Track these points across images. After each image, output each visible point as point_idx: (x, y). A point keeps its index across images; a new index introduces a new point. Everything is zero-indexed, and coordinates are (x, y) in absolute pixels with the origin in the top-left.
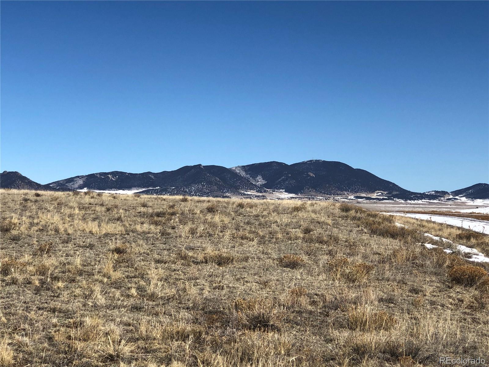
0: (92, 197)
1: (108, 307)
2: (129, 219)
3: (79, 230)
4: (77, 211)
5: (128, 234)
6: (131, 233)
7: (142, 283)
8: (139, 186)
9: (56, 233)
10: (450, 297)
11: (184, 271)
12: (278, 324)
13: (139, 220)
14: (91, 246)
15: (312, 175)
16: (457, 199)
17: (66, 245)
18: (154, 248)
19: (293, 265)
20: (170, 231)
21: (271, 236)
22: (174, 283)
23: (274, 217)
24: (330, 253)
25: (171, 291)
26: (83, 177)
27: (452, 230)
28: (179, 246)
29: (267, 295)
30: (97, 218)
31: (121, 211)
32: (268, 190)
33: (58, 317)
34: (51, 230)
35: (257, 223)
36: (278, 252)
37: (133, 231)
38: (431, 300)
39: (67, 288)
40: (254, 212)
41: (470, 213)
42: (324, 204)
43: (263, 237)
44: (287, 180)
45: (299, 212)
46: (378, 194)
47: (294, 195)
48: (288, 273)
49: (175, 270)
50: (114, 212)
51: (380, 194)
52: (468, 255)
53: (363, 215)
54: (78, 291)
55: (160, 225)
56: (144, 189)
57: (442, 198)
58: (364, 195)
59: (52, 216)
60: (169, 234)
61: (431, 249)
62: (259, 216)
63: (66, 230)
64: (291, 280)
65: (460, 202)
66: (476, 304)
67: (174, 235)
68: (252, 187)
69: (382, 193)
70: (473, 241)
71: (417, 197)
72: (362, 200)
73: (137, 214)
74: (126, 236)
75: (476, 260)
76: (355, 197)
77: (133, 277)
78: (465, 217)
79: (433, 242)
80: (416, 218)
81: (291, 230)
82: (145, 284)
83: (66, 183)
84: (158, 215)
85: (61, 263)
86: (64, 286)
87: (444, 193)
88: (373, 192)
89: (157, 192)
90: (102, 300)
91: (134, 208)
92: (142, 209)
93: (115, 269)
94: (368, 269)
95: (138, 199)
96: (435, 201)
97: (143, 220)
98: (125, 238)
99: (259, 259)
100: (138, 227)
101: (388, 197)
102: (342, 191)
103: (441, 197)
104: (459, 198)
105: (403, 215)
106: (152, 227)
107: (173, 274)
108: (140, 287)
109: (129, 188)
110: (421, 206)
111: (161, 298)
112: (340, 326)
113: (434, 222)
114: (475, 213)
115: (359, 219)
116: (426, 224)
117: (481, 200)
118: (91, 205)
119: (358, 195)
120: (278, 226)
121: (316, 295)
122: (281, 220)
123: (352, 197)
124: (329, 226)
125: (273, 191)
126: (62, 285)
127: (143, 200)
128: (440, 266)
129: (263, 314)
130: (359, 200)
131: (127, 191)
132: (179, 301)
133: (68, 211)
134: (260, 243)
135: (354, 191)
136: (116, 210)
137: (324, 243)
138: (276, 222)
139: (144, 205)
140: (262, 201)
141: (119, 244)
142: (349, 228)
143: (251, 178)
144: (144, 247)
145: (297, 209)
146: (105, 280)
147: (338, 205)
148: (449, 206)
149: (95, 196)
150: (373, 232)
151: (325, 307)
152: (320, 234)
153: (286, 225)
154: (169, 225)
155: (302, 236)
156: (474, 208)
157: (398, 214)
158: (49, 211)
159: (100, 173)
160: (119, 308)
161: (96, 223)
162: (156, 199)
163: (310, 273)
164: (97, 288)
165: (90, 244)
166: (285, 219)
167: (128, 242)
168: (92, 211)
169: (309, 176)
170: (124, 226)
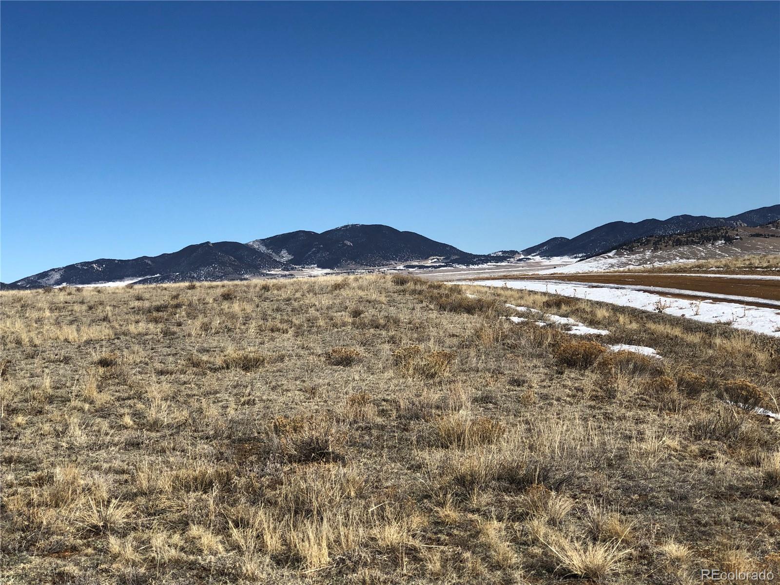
0: (70, 294)
1: (90, 448)
2: (119, 318)
3: (50, 338)
4: (47, 313)
5: (118, 338)
6: (122, 337)
7: (140, 406)
9: (18, 346)
10: (565, 386)
11: (198, 383)
13: (133, 318)
14: (67, 360)
15: (349, 243)
16: (530, 259)
17: (31, 361)
18: (154, 354)
19: (346, 361)
20: (175, 329)
21: (311, 324)
22: (185, 402)
23: (310, 299)
24: (392, 340)
25: (182, 415)
26: (59, 269)
27: (536, 296)
28: (189, 348)
29: (317, 407)
30: (75, 320)
31: (108, 308)
32: (297, 267)
33: (15, 470)
34: (10, 342)
35: (290, 309)
36: (324, 345)
37: (125, 334)
38: (541, 394)
39: (31, 423)
40: (283, 294)
41: (551, 274)
42: (371, 277)
43: (300, 327)
44: (318, 252)
45: (342, 290)
46: (433, 261)
47: (329, 270)
48: (341, 373)
49: (185, 383)
50: (98, 311)
51: (435, 260)
52: (567, 327)
54: (47, 427)
55: (161, 322)
56: (140, 279)
57: (512, 260)
58: (417, 263)
59: (13, 324)
60: (174, 333)
61: (518, 324)
62: (291, 299)
63: (31, 341)
64: (346, 382)
65: (533, 263)
66: (601, 393)
67: (181, 334)
68: (276, 264)
69: (438, 259)
71: (481, 260)
72: (414, 269)
73: (130, 310)
74: (116, 341)
75: (578, 333)
76: (404, 267)
77: (126, 399)
78: (547, 279)
80: (487, 285)
81: (335, 314)
82: (144, 406)
83: (38, 279)
84: (158, 309)
85: (22, 388)
86: (26, 421)
87: (513, 253)
88: (427, 258)
89: (156, 280)
90: (80, 437)
91: (126, 303)
92: (137, 304)
93: (100, 389)
94: (449, 358)
95: (131, 290)
96: (503, 264)
97: (138, 317)
98: (114, 344)
99: (299, 356)
100: (132, 328)
101: (445, 263)
102: (387, 260)
103: (510, 258)
104: (531, 258)
105: (469, 283)
106: (151, 326)
107: (183, 388)
108: (137, 412)
110: (487, 271)
111: (169, 426)
113: (511, 289)
114: (557, 273)
116: (502, 292)
117: (559, 258)
118: (67, 304)
119: (408, 263)
120: (318, 310)
121: (386, 400)
122: (320, 303)
123: (401, 267)
124: (383, 306)
125: (302, 268)
126: (23, 420)
127: (137, 292)
129: (317, 439)
130: (411, 270)
132: (193, 428)
133: (35, 315)
134: (297, 335)
135: (402, 259)
136: (101, 307)
137: (380, 327)
138: (315, 305)
139: (139, 298)
140: (292, 280)
141: (105, 354)
143: (273, 254)
144: (140, 354)
145: (337, 287)
146: (87, 406)
147: (389, 277)
148: (521, 268)
149: (73, 292)
150: (442, 308)
152: (373, 316)
153: (328, 308)
154: (173, 321)
155: (350, 320)
156: (551, 268)
157: (464, 283)
158: (8, 317)
159: (81, 263)
160: (107, 447)
161: (74, 327)
162: (154, 289)
163: (370, 370)
164: (74, 420)
165: (65, 358)
166: (325, 301)
167: (119, 349)
168: (68, 311)
169: (346, 245)
170: (113, 327)
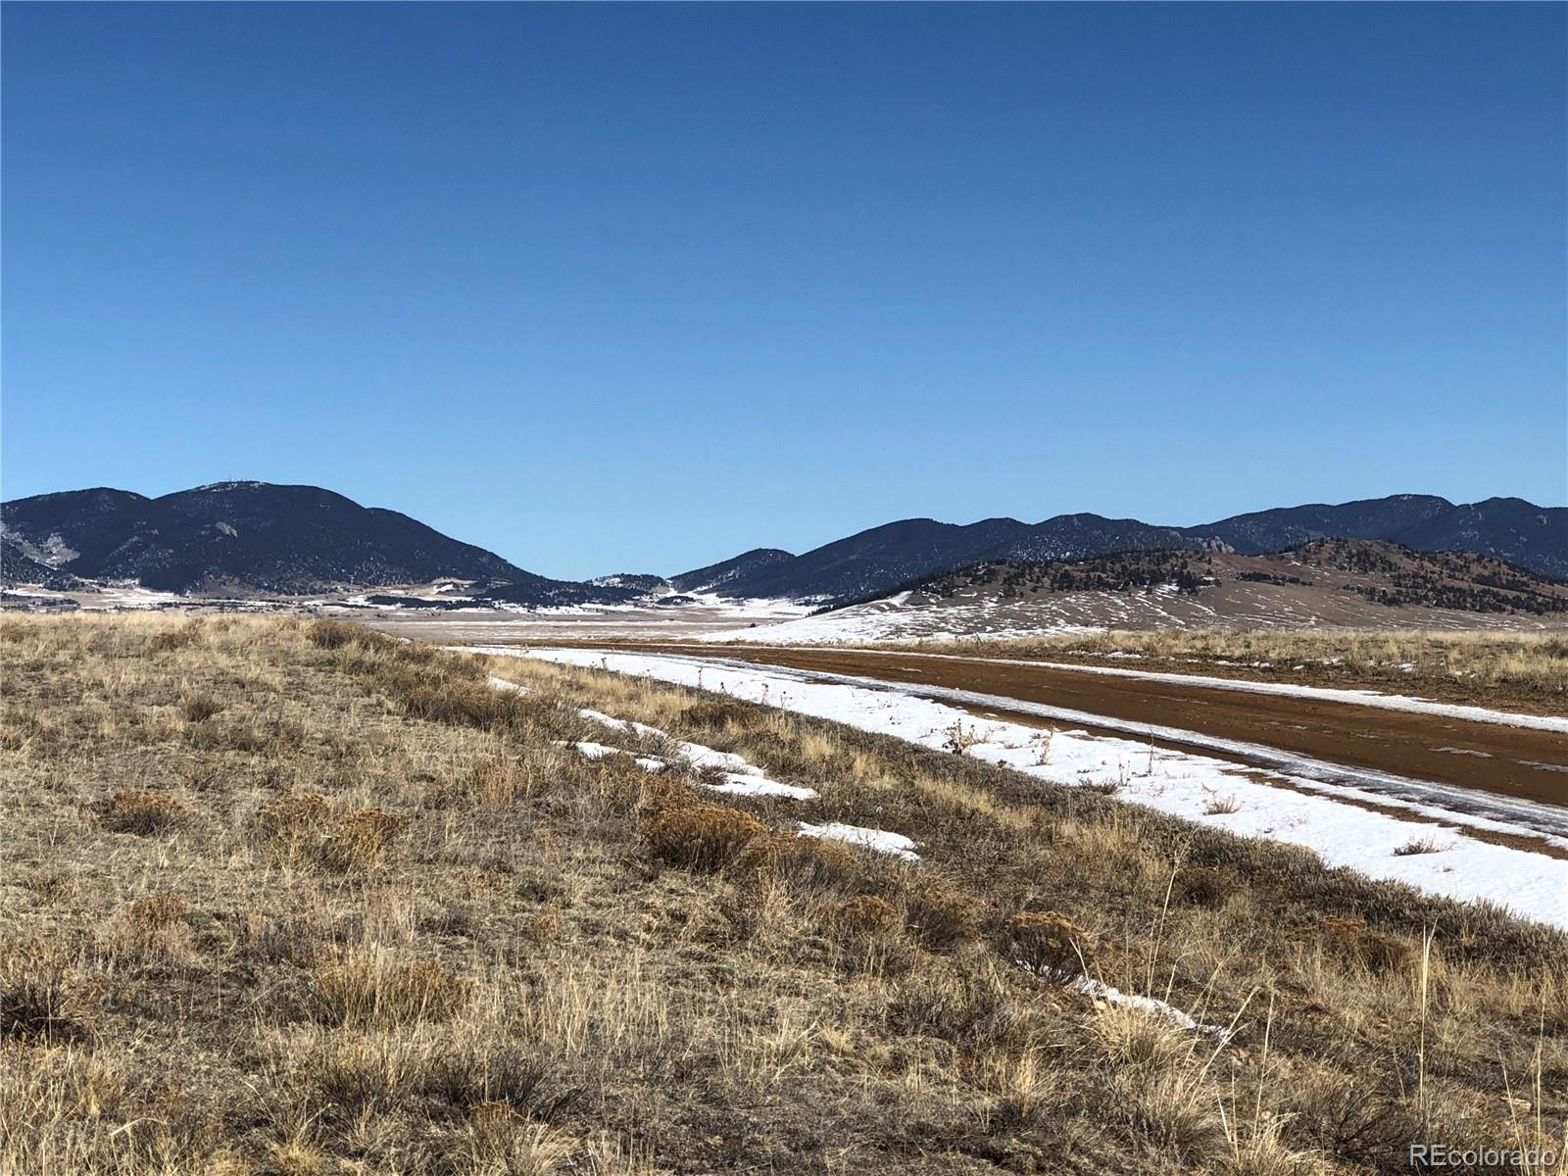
10: (646, 908)
12: (83, 1017)
15: (227, 529)
16: (692, 600)
19: (148, 823)
21: (81, 731)
23: (94, 668)
24: (271, 781)
27: (669, 696)
29: (53, 924)
32: (86, 581)
35: (34, 690)
36: (102, 783)
38: (586, 920)
40: (25, 653)
41: (729, 643)
42: (261, 623)
43: (53, 734)
44: (146, 547)
45: (178, 650)
46: (443, 589)
47: (171, 595)
48: (130, 849)
51: (450, 587)
52: (713, 775)
53: (383, 657)
57: (646, 598)
58: (400, 593)
61: (597, 760)
62: (43, 666)
64: (138, 871)
65: (700, 610)
66: (725, 927)
68: (29, 571)
69: (455, 585)
70: (733, 729)
71: (566, 594)
72: (392, 607)
75: (737, 790)
76: (368, 599)
78: (712, 655)
79: (604, 736)
80: (558, 661)
81: (147, 710)
87: (650, 582)
88: (427, 581)
94: (390, 828)
96: (623, 608)
99: (35, 806)
101: (475, 597)
102: (326, 579)
103: (641, 593)
104: (696, 596)
105: (517, 653)
110: (579, 623)
112: (288, 1014)
113: (615, 674)
114: (743, 642)
115: (371, 669)
116: (590, 680)
117: (765, 602)
119: (379, 591)
120: (105, 698)
121: (218, 917)
122: (116, 678)
123: (361, 600)
124: (272, 695)
125: (100, 585)
128: (621, 810)
129: (33, 990)
130: (384, 608)
134: (40, 754)
135: (365, 580)
137: (253, 749)
138: (100, 684)
140: (56, 618)
142: (337, 699)
143: (26, 544)
145: (170, 641)
147: (306, 624)
148: (667, 623)
150: (416, 709)
151: (244, 954)
152: (242, 719)
153: (132, 695)
155: (181, 726)
156: (743, 627)
157: (501, 652)
163: (200, 846)
166: (130, 674)
169: (221, 533)
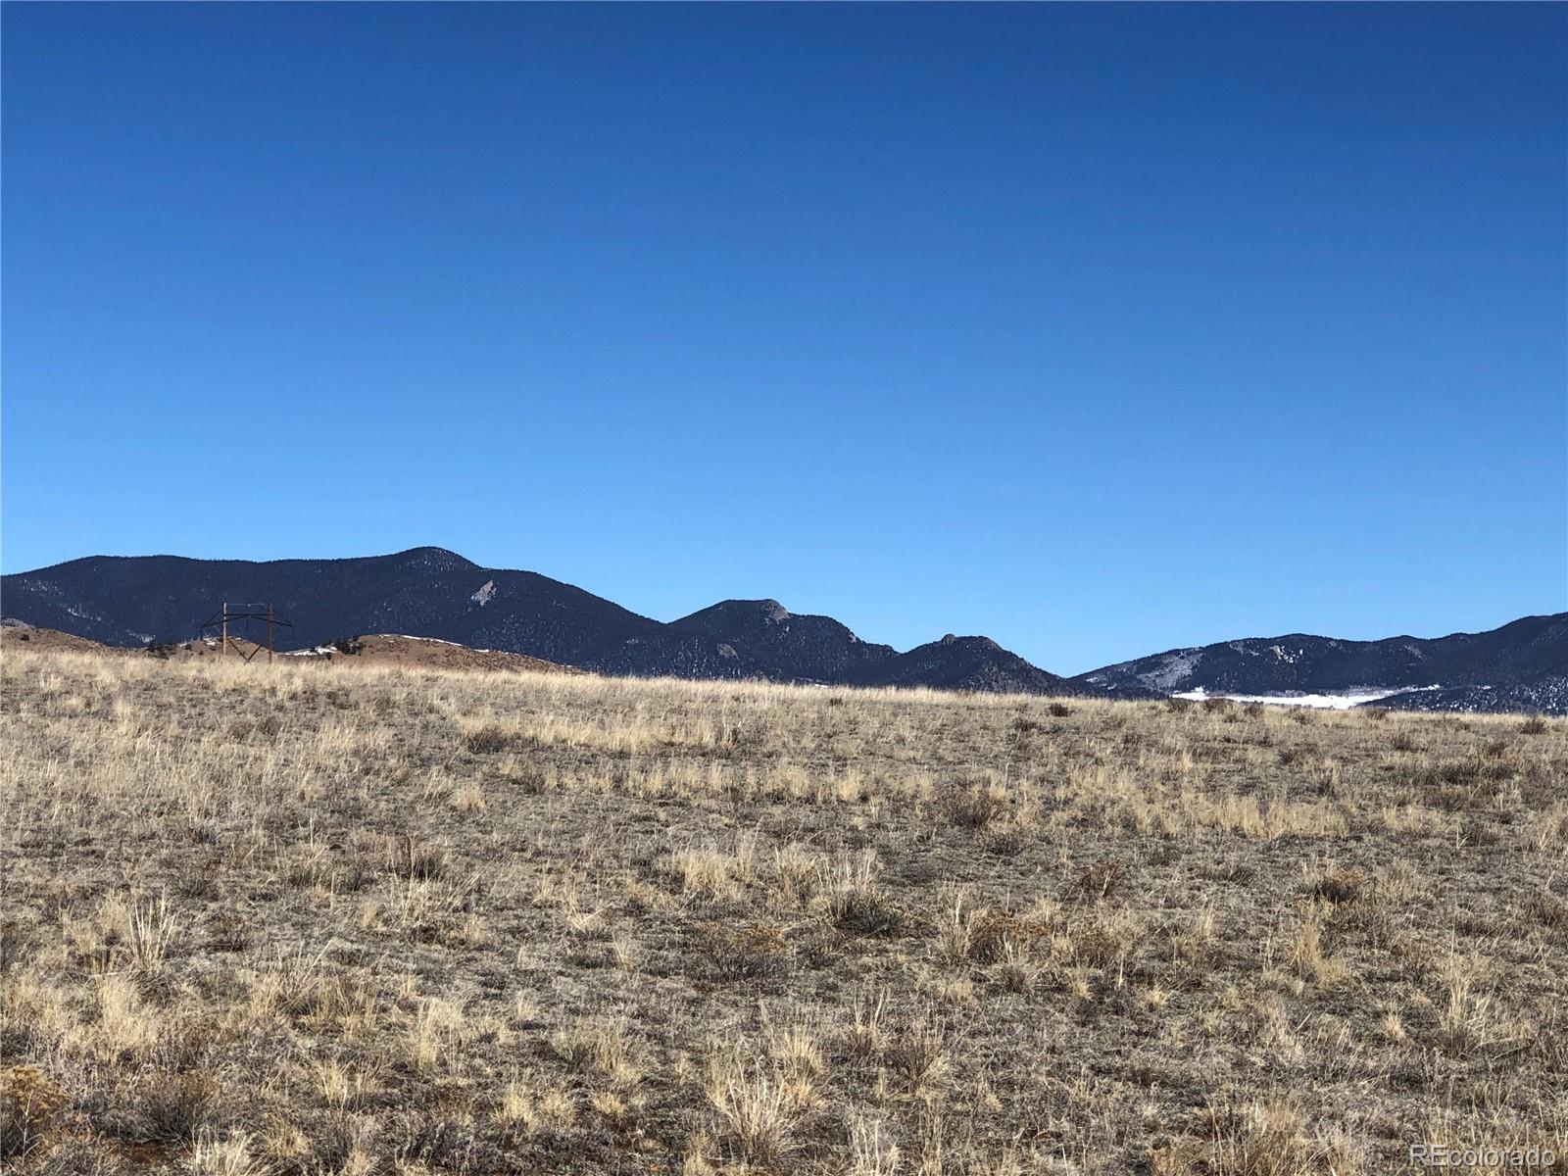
0: (1232, 719)
1: (1317, 1073)
2: (1357, 789)
3: (1199, 822)
4: (1187, 763)
5: (1359, 839)
6: (1367, 837)
7: (1419, 998)
8: (1373, 683)
9: (1129, 833)
11: (1555, 962)
13: (1389, 791)
14: (1242, 876)
17: (1161, 870)
18: (1448, 885)
20: (1495, 829)
22: (1526, 1003)
25: (1518, 1030)
26: (1190, 652)
28: (1529, 879)
30: (1254, 786)
31: (1328, 763)
33: (1158, 1098)
34: (1111, 821)
37: (1373, 830)
39: (1177, 1007)
49: (1523, 959)
50: (1306, 768)
54: (1212, 1020)
55: (1459, 809)
56: (1389, 693)
59: (1113, 779)
60: (1493, 840)
63: (1157, 824)
67: (1512, 843)
73: (1382, 773)
74: (1353, 844)
77: (1387, 979)
82: (1429, 1001)
83: (1138, 672)
84: (1452, 776)
85: (1152, 929)
86: (1168, 1000)
90: (1295, 1052)
91: (1369, 753)
92: (1397, 759)
93: (1327, 950)
95: (1380, 723)
97: (1401, 792)
98: (1350, 850)
100: (1390, 817)
106: (1436, 816)
107: (1519, 970)
108: (1415, 1012)
109: (1340, 687)
111: (1488, 1049)
118: (1230, 745)
126: (1161, 998)
127: (1396, 727)
131: (1334, 697)
132: (1547, 1063)
133: (1158, 763)
136: (1311, 759)
139: (1402, 745)
141: (1332, 870)
144: (1415, 882)
146: (1299, 986)
149: (1240, 715)
154: (1491, 810)
158: (1098, 762)
159: (1245, 640)
160: (1351, 1079)
161: (1251, 800)
162: (1437, 724)
164: (1277, 1012)
165: (1239, 871)
167: (1362, 864)
168: (1237, 761)
170: (1344, 811)
